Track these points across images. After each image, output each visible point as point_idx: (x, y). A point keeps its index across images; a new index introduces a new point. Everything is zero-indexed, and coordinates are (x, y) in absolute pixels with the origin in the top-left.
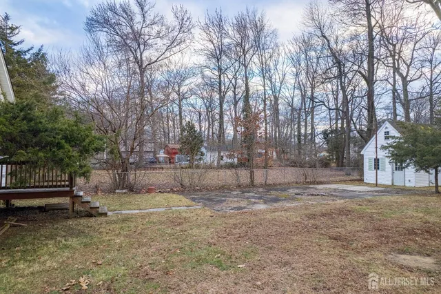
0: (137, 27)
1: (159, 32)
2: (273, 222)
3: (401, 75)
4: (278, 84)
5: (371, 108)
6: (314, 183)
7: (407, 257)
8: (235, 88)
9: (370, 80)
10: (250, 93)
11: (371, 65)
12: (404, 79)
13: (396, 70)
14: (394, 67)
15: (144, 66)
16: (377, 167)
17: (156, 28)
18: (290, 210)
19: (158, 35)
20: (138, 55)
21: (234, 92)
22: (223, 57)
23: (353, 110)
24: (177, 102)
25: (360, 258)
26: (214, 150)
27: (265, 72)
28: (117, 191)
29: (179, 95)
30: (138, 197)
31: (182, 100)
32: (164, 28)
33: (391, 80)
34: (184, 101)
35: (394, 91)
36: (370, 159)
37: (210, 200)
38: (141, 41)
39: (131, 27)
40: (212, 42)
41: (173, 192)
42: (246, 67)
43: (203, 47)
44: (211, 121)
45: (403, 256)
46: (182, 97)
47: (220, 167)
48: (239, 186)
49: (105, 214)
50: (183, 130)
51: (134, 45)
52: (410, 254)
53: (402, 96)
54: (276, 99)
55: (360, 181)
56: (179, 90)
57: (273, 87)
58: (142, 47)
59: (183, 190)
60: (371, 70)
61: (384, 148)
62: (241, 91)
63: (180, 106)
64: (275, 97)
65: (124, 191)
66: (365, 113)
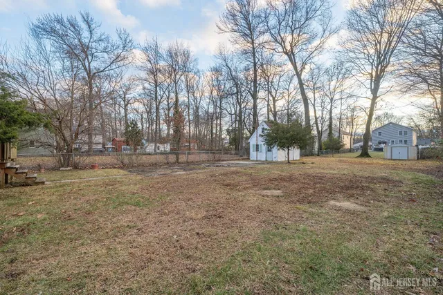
0: (86, 41)
1: (105, 48)
2: (187, 180)
3: (272, 96)
4: (199, 98)
5: (255, 115)
6: (219, 160)
7: (268, 191)
8: (168, 99)
9: (255, 97)
10: (180, 102)
11: (255, 87)
12: (274, 98)
13: (270, 92)
14: (268, 90)
15: (92, 74)
16: (257, 150)
17: (103, 45)
18: (200, 174)
19: (105, 50)
20: (87, 64)
21: (168, 101)
22: (158, 74)
23: (245, 118)
24: (123, 106)
25: (240, 193)
26: (152, 142)
27: (189, 88)
28: (61, 169)
29: (124, 101)
30: (81, 172)
31: (127, 105)
32: (109, 45)
33: (267, 99)
34: (129, 105)
35: (268, 105)
36: (253, 145)
37: (143, 171)
38: (89, 52)
39: (79, 40)
40: (150, 62)
41: (115, 168)
42: (176, 84)
43: (143, 65)
44: (151, 122)
45: (265, 191)
46: (127, 103)
47: (156, 154)
48: (168, 163)
49: (43, 183)
50: (127, 126)
51: (83, 55)
52: (270, 189)
53: (273, 109)
54: (197, 108)
55: (248, 159)
56: (125, 98)
57: (195, 99)
58: (90, 58)
59: (123, 166)
60: (255, 91)
61: (260, 136)
62: (172, 101)
63: (126, 110)
64: (196, 107)
65: (69, 168)
66: (252, 117)
